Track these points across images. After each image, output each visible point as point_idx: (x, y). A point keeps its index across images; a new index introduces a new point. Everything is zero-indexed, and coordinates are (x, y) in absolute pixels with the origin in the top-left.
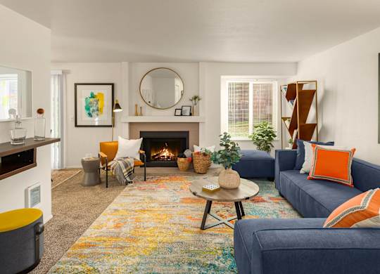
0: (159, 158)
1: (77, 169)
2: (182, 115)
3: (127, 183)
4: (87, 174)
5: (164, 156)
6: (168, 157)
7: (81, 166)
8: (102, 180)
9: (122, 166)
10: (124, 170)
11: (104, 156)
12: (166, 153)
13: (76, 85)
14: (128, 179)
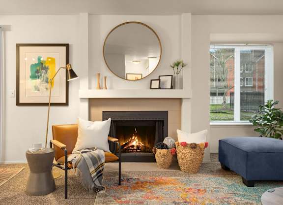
0: (128, 149)
1: (19, 165)
2: (159, 88)
3: (96, 190)
4: (35, 176)
5: (133, 146)
6: (138, 147)
7: (26, 161)
8: (57, 183)
9: (89, 162)
10: (92, 169)
11: (62, 145)
12: (135, 142)
13: (18, 46)
14: (97, 183)
